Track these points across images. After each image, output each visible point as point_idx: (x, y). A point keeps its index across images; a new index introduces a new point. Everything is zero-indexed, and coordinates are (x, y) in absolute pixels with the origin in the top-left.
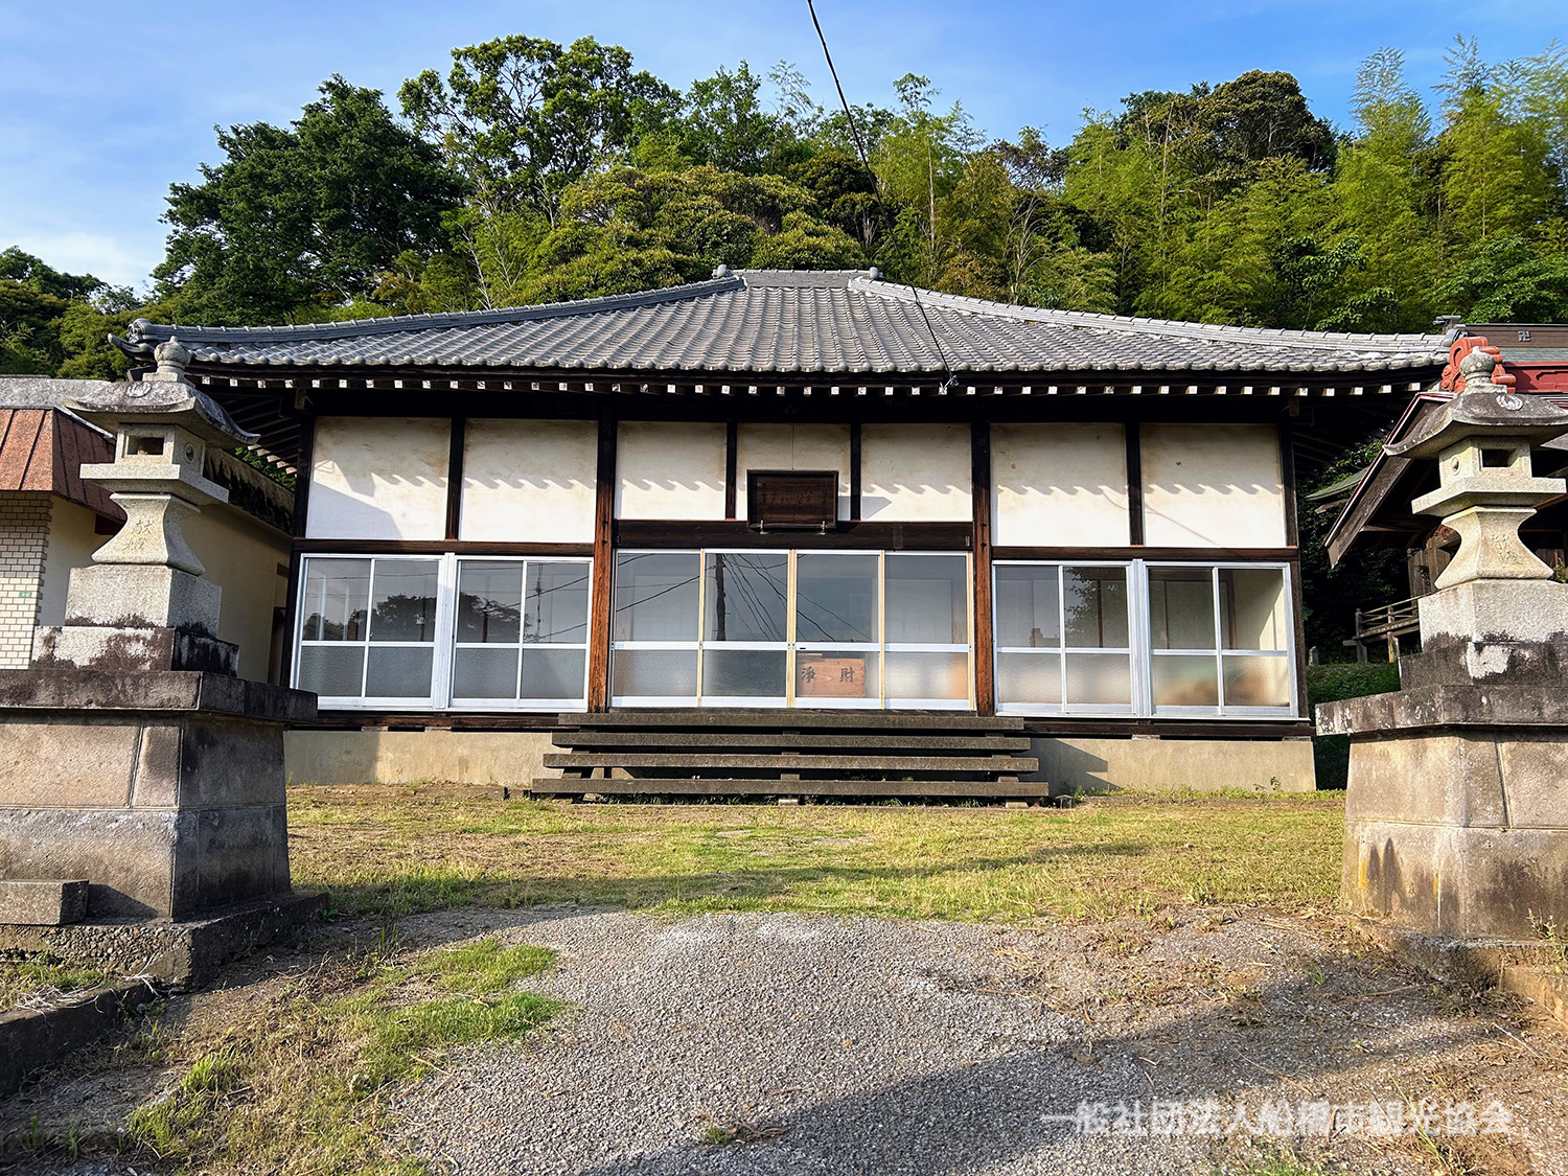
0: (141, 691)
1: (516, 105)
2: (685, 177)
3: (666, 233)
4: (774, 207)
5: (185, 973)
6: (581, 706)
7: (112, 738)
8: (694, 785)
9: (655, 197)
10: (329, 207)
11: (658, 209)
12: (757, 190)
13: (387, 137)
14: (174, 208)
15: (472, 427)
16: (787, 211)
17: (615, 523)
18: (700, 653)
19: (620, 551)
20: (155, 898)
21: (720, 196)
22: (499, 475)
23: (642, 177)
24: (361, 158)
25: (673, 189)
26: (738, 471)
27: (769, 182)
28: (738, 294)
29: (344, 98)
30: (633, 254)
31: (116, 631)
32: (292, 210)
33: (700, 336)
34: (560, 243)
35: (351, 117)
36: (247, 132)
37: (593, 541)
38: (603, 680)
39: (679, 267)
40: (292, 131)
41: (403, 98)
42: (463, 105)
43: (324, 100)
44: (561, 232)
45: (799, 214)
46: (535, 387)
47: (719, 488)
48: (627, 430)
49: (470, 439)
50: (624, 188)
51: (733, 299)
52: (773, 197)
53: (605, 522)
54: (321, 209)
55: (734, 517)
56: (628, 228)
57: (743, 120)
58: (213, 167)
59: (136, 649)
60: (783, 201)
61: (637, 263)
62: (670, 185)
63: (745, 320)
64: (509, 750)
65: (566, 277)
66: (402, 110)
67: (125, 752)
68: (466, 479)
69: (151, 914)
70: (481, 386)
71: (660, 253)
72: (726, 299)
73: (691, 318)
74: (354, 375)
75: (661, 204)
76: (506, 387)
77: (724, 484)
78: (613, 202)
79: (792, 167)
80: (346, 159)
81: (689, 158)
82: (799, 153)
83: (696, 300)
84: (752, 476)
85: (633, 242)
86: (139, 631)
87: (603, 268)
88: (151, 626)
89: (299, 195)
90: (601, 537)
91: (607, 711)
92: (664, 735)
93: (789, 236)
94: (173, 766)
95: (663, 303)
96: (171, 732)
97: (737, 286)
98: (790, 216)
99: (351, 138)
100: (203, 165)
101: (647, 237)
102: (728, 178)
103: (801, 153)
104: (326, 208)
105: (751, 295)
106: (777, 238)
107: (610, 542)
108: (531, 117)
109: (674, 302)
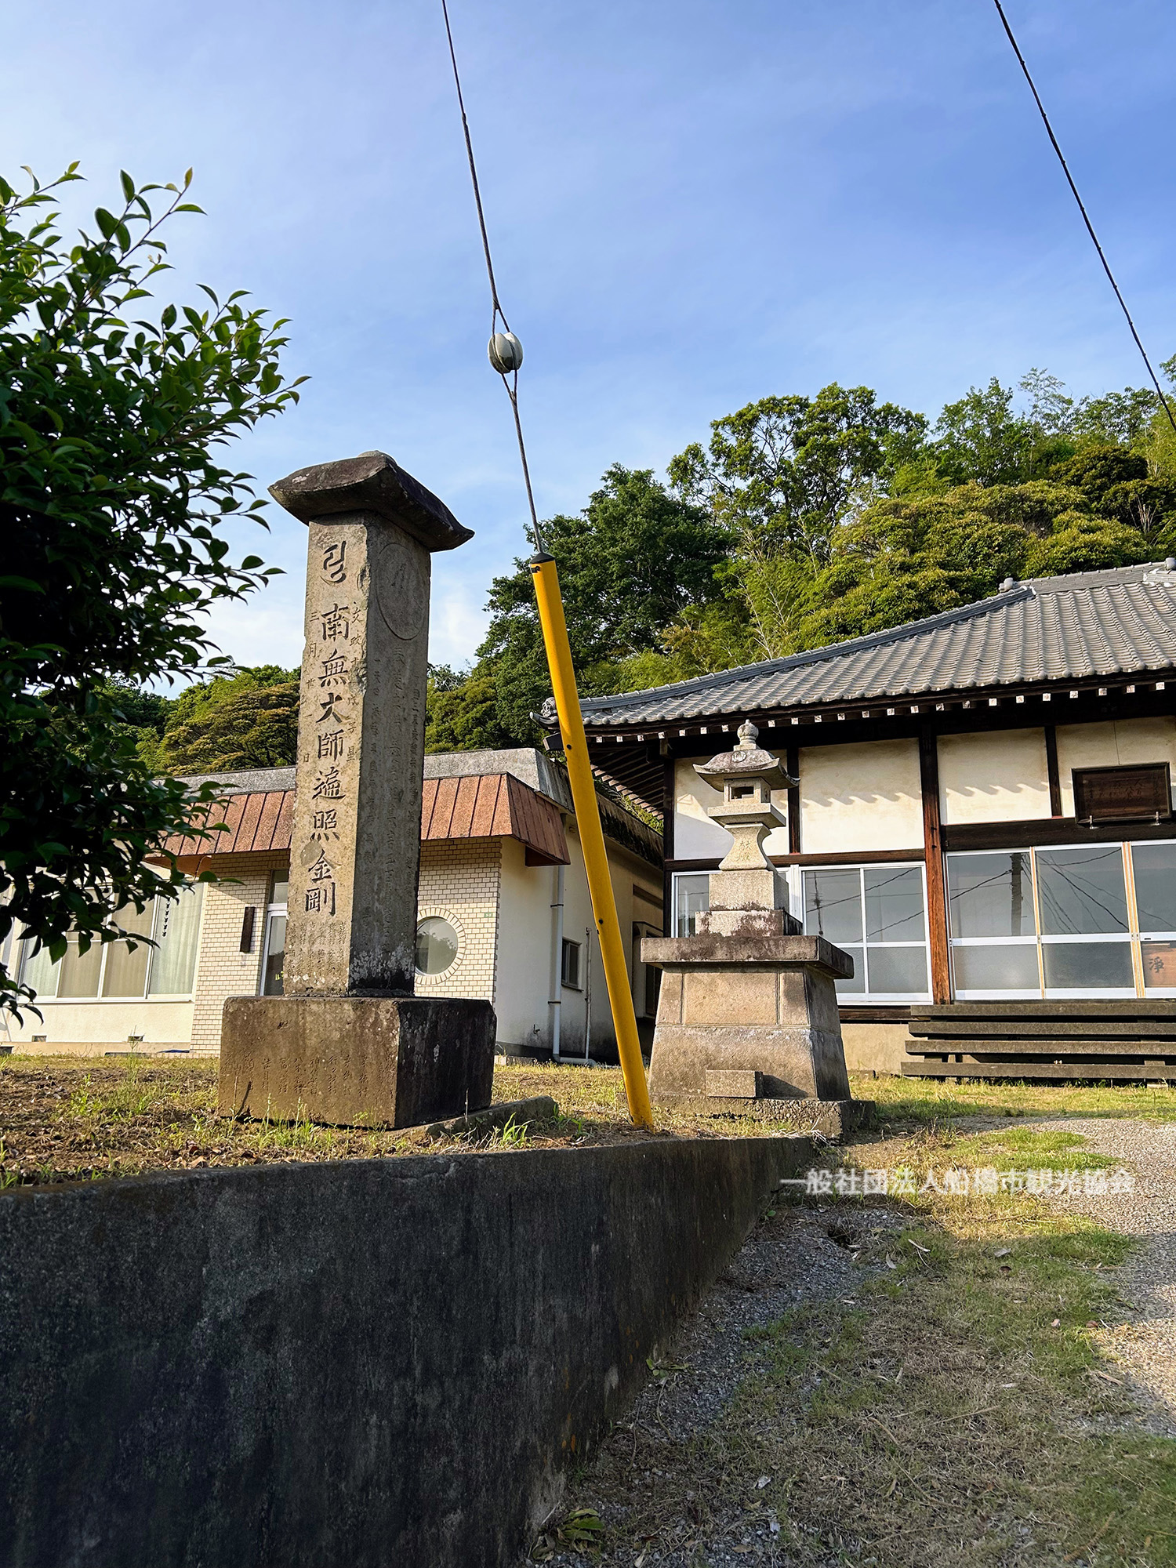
0: (781, 948)
1: (770, 458)
2: (948, 499)
3: (938, 554)
4: (1043, 512)
5: (839, 1131)
6: (926, 998)
7: (760, 981)
8: (1057, 1069)
9: (922, 523)
10: (620, 578)
11: (926, 533)
12: (1023, 498)
13: (664, 509)
14: (494, 598)
15: (804, 755)
16: (1057, 513)
17: (943, 829)
18: (1039, 948)
19: (949, 854)
20: (805, 1085)
21: (988, 511)
22: (832, 795)
23: (906, 506)
24: (644, 532)
25: (939, 512)
26: (1060, 771)
27: (1035, 489)
28: (1029, 603)
29: (625, 483)
30: (907, 578)
31: (744, 913)
32: (588, 585)
33: (1005, 650)
34: (835, 579)
35: (633, 497)
36: (548, 526)
37: (922, 846)
38: (945, 974)
39: (952, 583)
40: (584, 518)
41: (673, 474)
42: (722, 468)
43: (607, 487)
44: (835, 569)
45: (1071, 513)
46: (865, 715)
47: (1043, 789)
48: (946, 743)
49: (805, 765)
50: (891, 520)
51: (1025, 609)
52: (1041, 502)
53: (933, 829)
54: (613, 581)
55: (1061, 814)
56: (901, 556)
57: (996, 433)
58: (524, 560)
59: (759, 924)
60: (1052, 504)
61: (911, 586)
62: (936, 509)
63: (1043, 628)
64: (864, 1039)
65: (844, 609)
66: (671, 482)
67: (770, 990)
68: (803, 800)
69: (804, 1095)
70: (818, 719)
71: (932, 574)
72: (1016, 610)
73: (988, 633)
74: (712, 722)
75: (929, 527)
76: (840, 718)
77: (1048, 784)
78: (882, 534)
79: (1053, 468)
80: (632, 535)
81: (949, 478)
82: (1058, 452)
83: (988, 614)
84: (1077, 775)
85: (905, 568)
86: (760, 913)
87: (879, 596)
88: (765, 909)
89: (595, 572)
90: (930, 842)
91: (952, 1002)
92: (1016, 1024)
93: (1064, 536)
94: (803, 998)
95: (956, 623)
96: (798, 976)
97: (1026, 595)
98: (1062, 517)
99: (636, 516)
100: (516, 559)
101: (919, 560)
102: (992, 492)
103: (1059, 453)
104: (617, 579)
105: (1042, 603)
106: (1050, 540)
107: (939, 846)
108: (783, 467)
109: (967, 620)
